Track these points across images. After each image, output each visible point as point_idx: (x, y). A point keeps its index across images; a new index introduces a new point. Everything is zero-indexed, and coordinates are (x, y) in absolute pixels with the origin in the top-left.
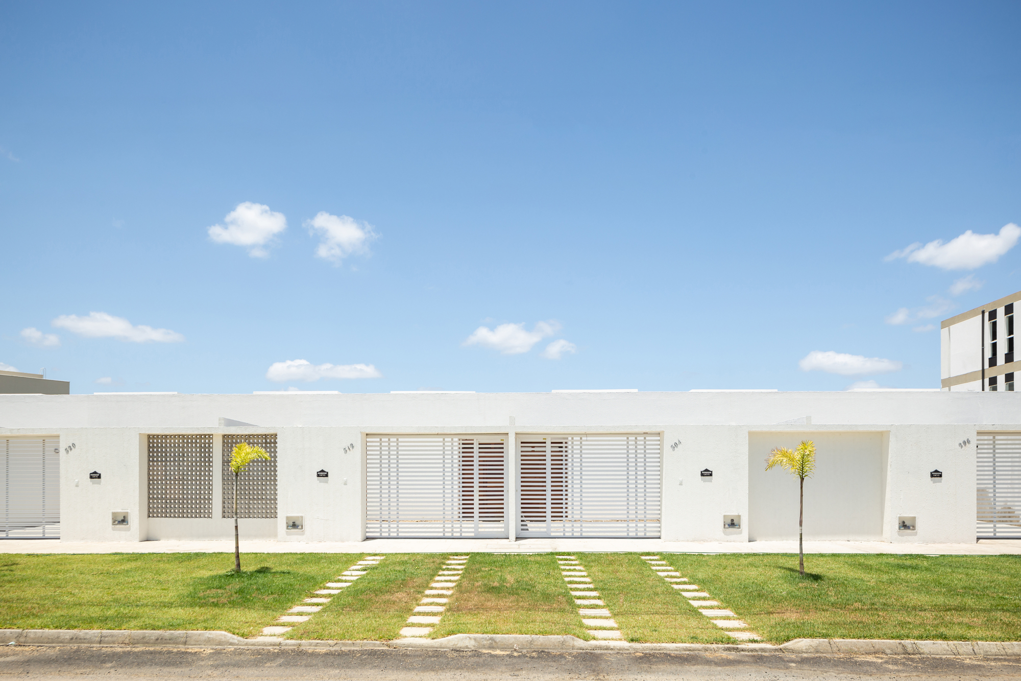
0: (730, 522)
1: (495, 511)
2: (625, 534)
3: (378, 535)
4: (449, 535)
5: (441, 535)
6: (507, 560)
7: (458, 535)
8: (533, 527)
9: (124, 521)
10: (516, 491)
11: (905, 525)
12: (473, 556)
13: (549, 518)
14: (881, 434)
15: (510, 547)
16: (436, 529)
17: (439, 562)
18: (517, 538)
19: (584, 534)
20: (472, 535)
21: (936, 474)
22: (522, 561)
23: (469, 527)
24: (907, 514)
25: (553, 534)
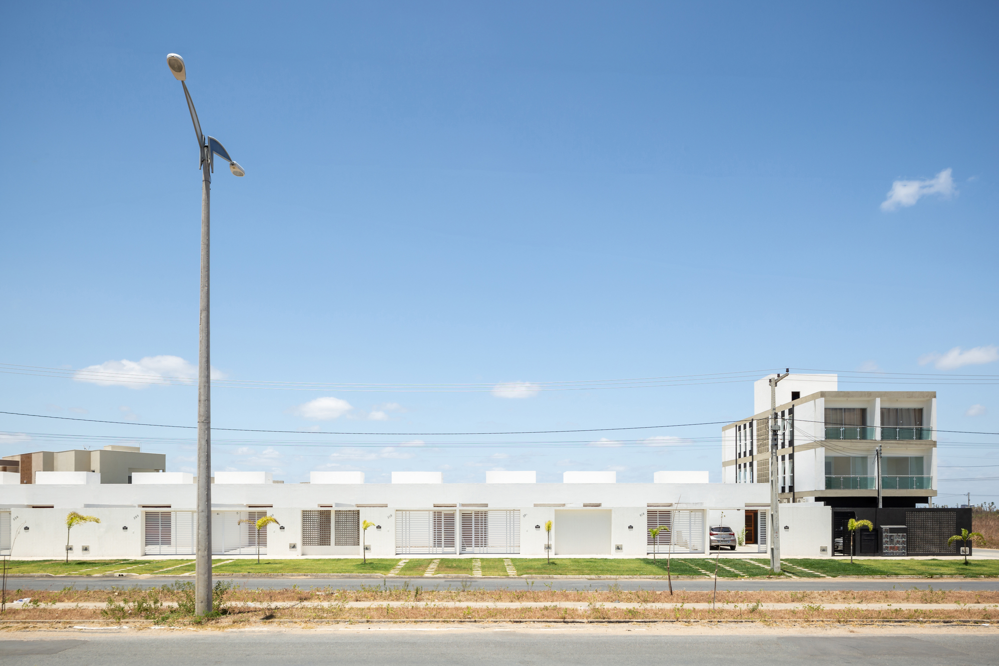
0: (547, 546)
1: (450, 543)
2: (505, 552)
3: (401, 553)
4: (431, 552)
5: (428, 552)
6: (454, 560)
7: (435, 552)
8: (468, 549)
9: (294, 547)
10: (460, 534)
11: (618, 548)
12: (442, 559)
13: (473, 545)
14: (610, 510)
15: (457, 556)
16: (426, 550)
17: (431, 561)
18: (460, 554)
19: (488, 552)
20: (441, 552)
21: (631, 527)
22: (459, 560)
23: (440, 550)
24: (619, 543)
25: (475, 552)
